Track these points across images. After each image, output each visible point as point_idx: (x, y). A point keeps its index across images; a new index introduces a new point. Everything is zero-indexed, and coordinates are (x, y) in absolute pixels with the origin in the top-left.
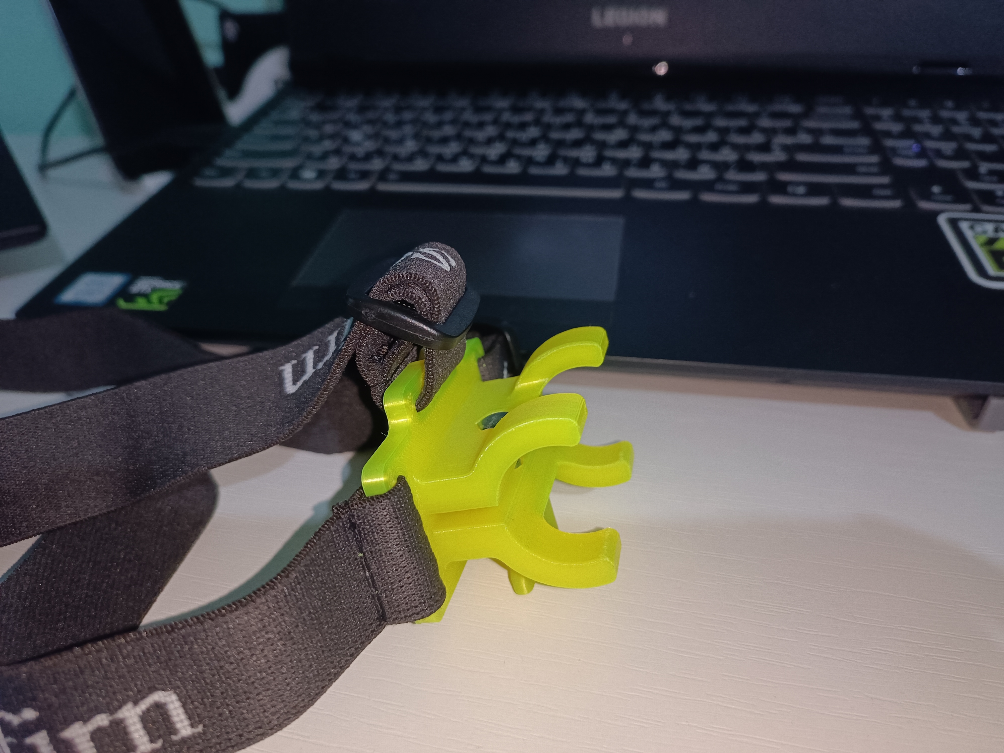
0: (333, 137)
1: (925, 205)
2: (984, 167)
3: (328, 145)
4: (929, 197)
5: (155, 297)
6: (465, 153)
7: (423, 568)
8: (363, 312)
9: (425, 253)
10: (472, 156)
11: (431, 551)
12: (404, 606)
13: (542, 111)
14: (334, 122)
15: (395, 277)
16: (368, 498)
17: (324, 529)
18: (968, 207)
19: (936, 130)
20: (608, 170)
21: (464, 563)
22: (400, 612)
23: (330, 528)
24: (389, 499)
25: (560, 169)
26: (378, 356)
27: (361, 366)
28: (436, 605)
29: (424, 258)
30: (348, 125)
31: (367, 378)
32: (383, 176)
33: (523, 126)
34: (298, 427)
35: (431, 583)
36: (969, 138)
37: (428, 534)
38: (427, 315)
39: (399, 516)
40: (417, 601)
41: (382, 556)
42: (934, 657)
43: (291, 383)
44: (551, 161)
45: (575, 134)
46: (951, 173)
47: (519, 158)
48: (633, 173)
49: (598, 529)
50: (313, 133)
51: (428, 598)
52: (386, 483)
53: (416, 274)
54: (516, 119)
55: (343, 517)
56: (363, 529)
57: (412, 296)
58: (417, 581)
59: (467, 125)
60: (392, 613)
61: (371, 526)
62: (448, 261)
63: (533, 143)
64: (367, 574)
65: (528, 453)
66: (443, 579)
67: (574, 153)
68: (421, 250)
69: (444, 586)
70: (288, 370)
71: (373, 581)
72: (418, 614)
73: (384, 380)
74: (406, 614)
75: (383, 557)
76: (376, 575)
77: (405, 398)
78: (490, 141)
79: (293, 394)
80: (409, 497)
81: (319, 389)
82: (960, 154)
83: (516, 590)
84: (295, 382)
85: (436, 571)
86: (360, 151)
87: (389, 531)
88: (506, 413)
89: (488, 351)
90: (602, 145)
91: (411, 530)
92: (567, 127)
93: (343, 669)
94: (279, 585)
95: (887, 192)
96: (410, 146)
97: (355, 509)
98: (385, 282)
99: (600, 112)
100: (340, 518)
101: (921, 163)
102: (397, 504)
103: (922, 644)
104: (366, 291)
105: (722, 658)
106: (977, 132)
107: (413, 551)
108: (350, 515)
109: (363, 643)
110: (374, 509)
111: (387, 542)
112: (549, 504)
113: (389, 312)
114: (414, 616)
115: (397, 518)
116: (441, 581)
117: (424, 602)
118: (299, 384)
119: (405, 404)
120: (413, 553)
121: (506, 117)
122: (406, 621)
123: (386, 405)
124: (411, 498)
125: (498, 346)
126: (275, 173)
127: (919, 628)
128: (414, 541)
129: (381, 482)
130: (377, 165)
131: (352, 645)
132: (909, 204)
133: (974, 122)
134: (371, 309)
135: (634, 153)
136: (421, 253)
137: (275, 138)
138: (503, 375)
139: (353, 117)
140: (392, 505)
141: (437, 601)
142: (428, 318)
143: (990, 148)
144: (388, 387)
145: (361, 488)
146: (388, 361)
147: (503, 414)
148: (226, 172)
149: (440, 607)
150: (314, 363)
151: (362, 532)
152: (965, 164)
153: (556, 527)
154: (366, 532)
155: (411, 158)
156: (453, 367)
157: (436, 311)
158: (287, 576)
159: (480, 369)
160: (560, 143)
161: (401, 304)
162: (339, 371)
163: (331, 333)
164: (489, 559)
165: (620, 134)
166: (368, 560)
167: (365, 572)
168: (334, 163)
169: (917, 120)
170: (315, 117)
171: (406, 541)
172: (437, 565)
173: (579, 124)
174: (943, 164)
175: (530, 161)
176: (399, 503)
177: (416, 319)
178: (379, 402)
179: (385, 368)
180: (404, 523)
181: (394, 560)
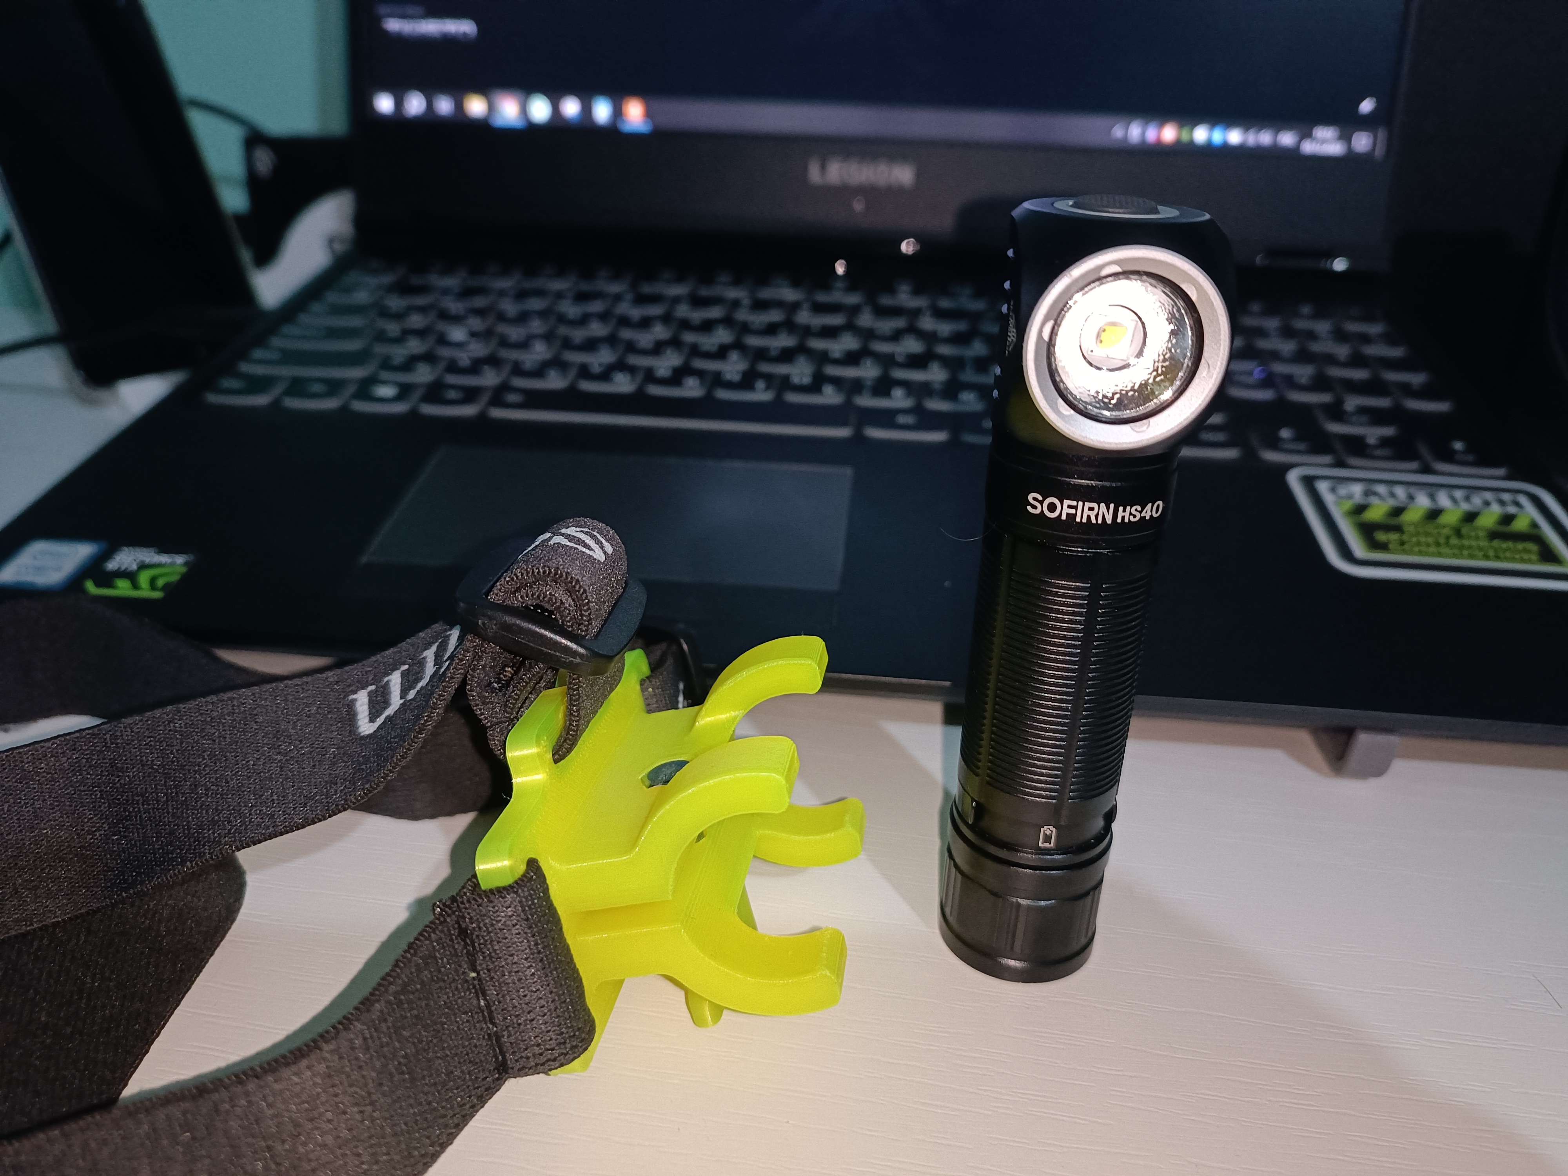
0: (421, 333)
1: (1271, 456)
2: (1352, 403)
3: (415, 346)
4: (1274, 444)
5: (144, 578)
6: (620, 366)
7: (564, 993)
8: (480, 622)
9: (570, 535)
10: (632, 370)
11: (575, 966)
12: (537, 1050)
13: (736, 304)
14: (422, 310)
15: (528, 573)
16: (485, 891)
17: (422, 938)
18: (1327, 459)
19: (1287, 347)
20: (830, 396)
21: (622, 982)
22: (528, 1058)
23: (430, 936)
24: (516, 893)
25: (761, 394)
26: (498, 683)
27: (474, 695)
28: (581, 1047)
29: (568, 543)
30: (444, 316)
31: (482, 714)
32: (498, 397)
33: (707, 326)
34: (378, 786)
35: (574, 1014)
36: (1330, 359)
37: (569, 941)
38: (572, 626)
39: (530, 917)
40: (554, 1041)
41: (505, 975)
42: (1281, 1104)
43: (367, 720)
44: (747, 381)
45: (784, 341)
46: (1305, 410)
47: (700, 374)
48: (865, 401)
49: (815, 929)
50: (393, 328)
51: (570, 1037)
52: (512, 869)
53: (558, 568)
54: (697, 316)
55: (448, 920)
56: (478, 936)
57: (550, 599)
58: (555, 1010)
59: (624, 321)
60: (517, 1061)
61: (489, 933)
62: (602, 547)
63: (721, 353)
64: (482, 1003)
65: (714, 824)
66: (590, 1008)
67: (781, 369)
68: (563, 531)
69: (593, 1018)
70: (362, 700)
71: (491, 1013)
72: (555, 1060)
73: (506, 717)
74: (537, 1061)
75: (506, 977)
76: (494, 1004)
77: (538, 744)
78: (658, 349)
79: (369, 736)
80: (544, 890)
81: (410, 730)
82: (1320, 383)
83: (697, 1020)
84: (372, 720)
85: (581, 995)
86: (464, 359)
87: (516, 940)
88: (684, 763)
89: (655, 667)
90: (823, 358)
91: (546, 936)
92: (771, 330)
93: (443, 1146)
94: (356, 1023)
95: (1220, 437)
96: (540, 351)
97: (466, 908)
98: (512, 579)
99: (819, 308)
100: (445, 921)
101: (1264, 395)
102: (527, 901)
103: (1266, 1085)
104: (483, 591)
105: (990, 1113)
106: (1342, 351)
107: (550, 967)
108: (458, 916)
109: (473, 1107)
110: (493, 907)
111: (512, 955)
112: (744, 893)
113: (518, 622)
114: (549, 1063)
115: (527, 920)
116: (589, 1010)
117: (564, 1043)
118: (380, 720)
119: (538, 753)
120: (549, 970)
121: (683, 311)
122: (538, 1071)
123: (509, 755)
124: (546, 890)
125: (670, 662)
126: (334, 387)
127: (1260, 1062)
128: (551, 953)
129: (504, 868)
130: (489, 378)
131: (458, 1110)
132: (1250, 454)
133: (1340, 336)
134: (491, 618)
135: (869, 371)
136: (563, 535)
137: (333, 333)
138: (677, 702)
139: (454, 306)
140: (520, 902)
141: (582, 1041)
142: (573, 630)
143: (1359, 374)
144: (512, 728)
145: (475, 876)
146: (513, 691)
147: (681, 764)
148: (257, 385)
149: (586, 1049)
150: (402, 691)
151: (476, 940)
152: (1325, 398)
153: (754, 927)
154: (482, 941)
155: (539, 372)
156: (605, 697)
157: (585, 621)
158: (368, 1011)
159: (643, 695)
160: (761, 354)
161: (535, 610)
162: (442, 704)
163: (427, 646)
164: (659, 977)
165: (848, 343)
166: (484, 982)
167: (478, 999)
168: (423, 375)
169: (1261, 333)
170: (395, 303)
171: (539, 952)
172: (583, 987)
173: (789, 325)
174: (1297, 397)
175: (717, 380)
176: (529, 898)
177: (556, 633)
178: (500, 750)
179: (509, 701)
180: (536, 926)
181: (522, 981)
